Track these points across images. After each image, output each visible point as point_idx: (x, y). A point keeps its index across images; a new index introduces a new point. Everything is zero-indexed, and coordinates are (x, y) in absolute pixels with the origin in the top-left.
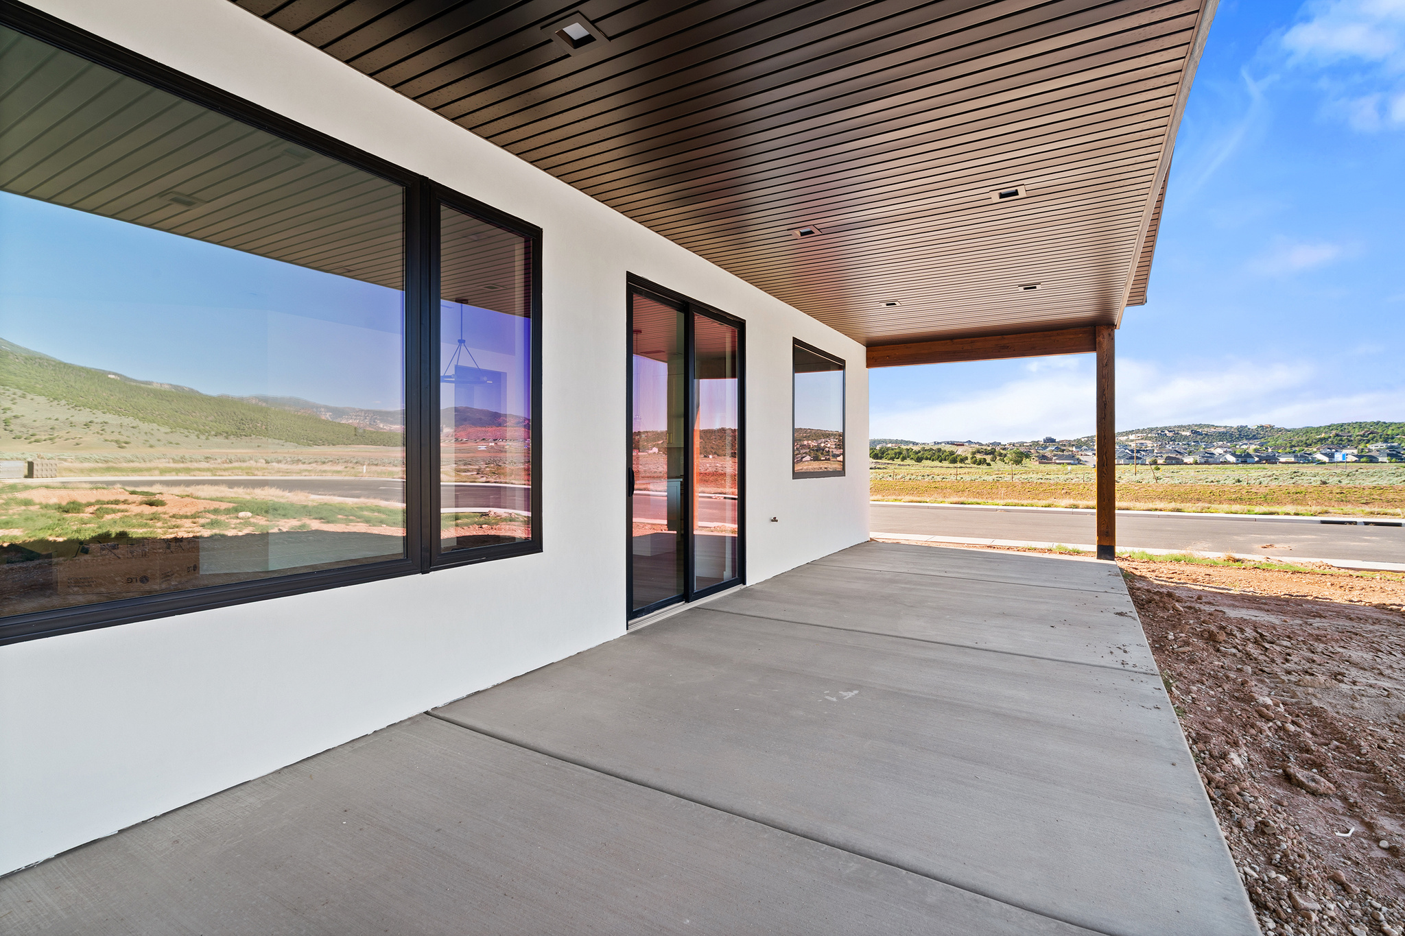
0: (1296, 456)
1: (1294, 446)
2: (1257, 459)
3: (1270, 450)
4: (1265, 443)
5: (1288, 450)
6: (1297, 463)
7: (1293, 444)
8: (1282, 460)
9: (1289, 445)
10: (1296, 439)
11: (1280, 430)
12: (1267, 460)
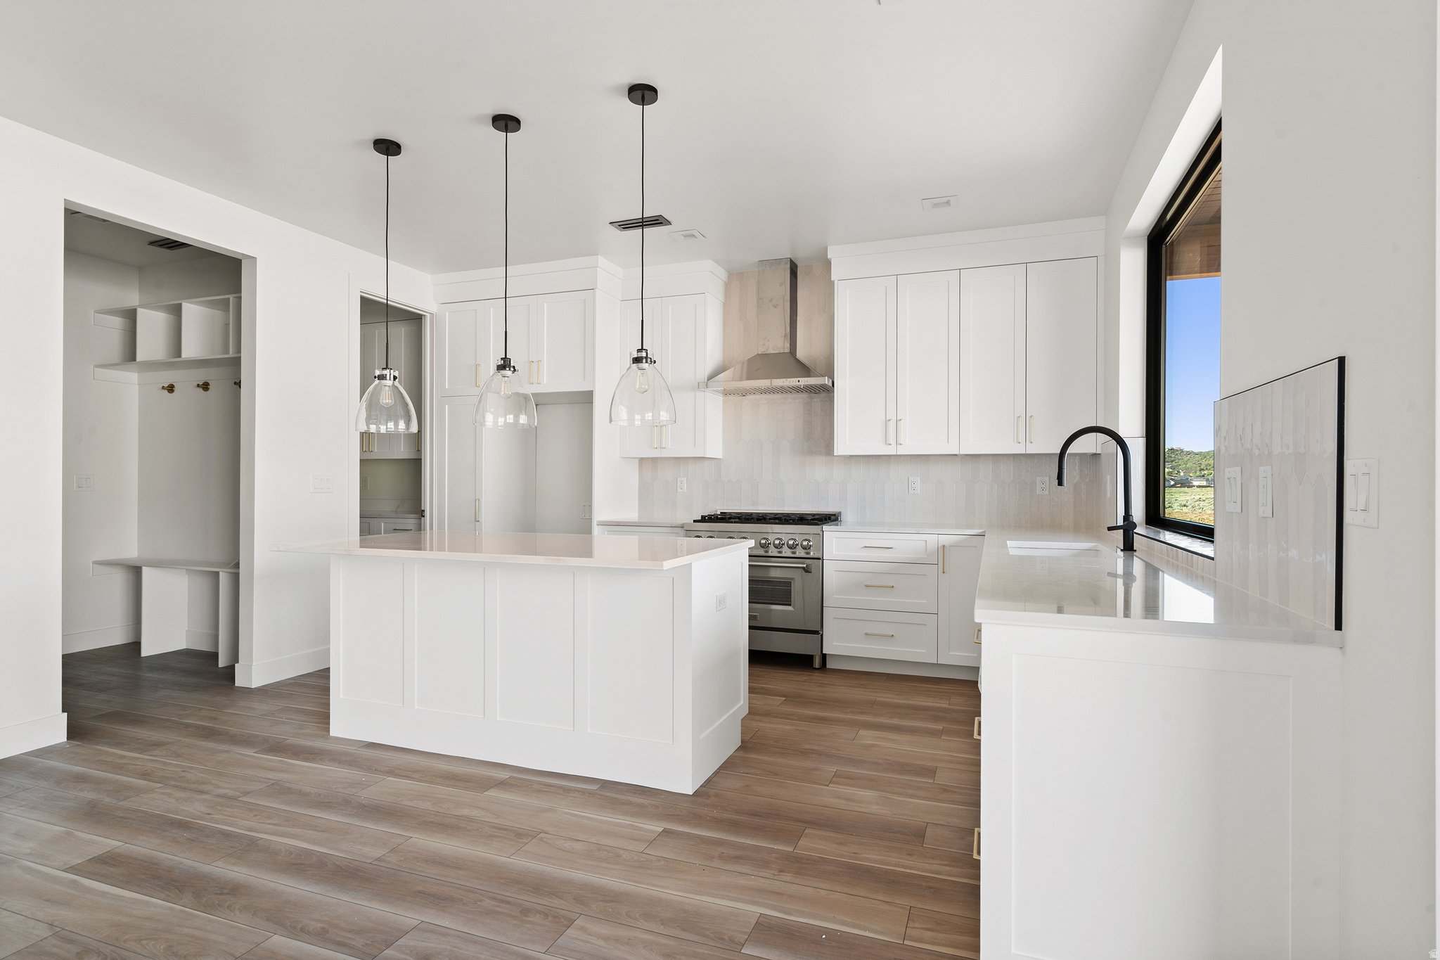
0: (1207, 480)
1: (1203, 470)
2: (1172, 483)
3: (1182, 474)
4: (1177, 466)
5: (1198, 473)
6: (1209, 486)
7: (1202, 467)
8: (1195, 483)
9: (1198, 468)
10: (1204, 463)
11: (1189, 453)
12: (1182, 484)
